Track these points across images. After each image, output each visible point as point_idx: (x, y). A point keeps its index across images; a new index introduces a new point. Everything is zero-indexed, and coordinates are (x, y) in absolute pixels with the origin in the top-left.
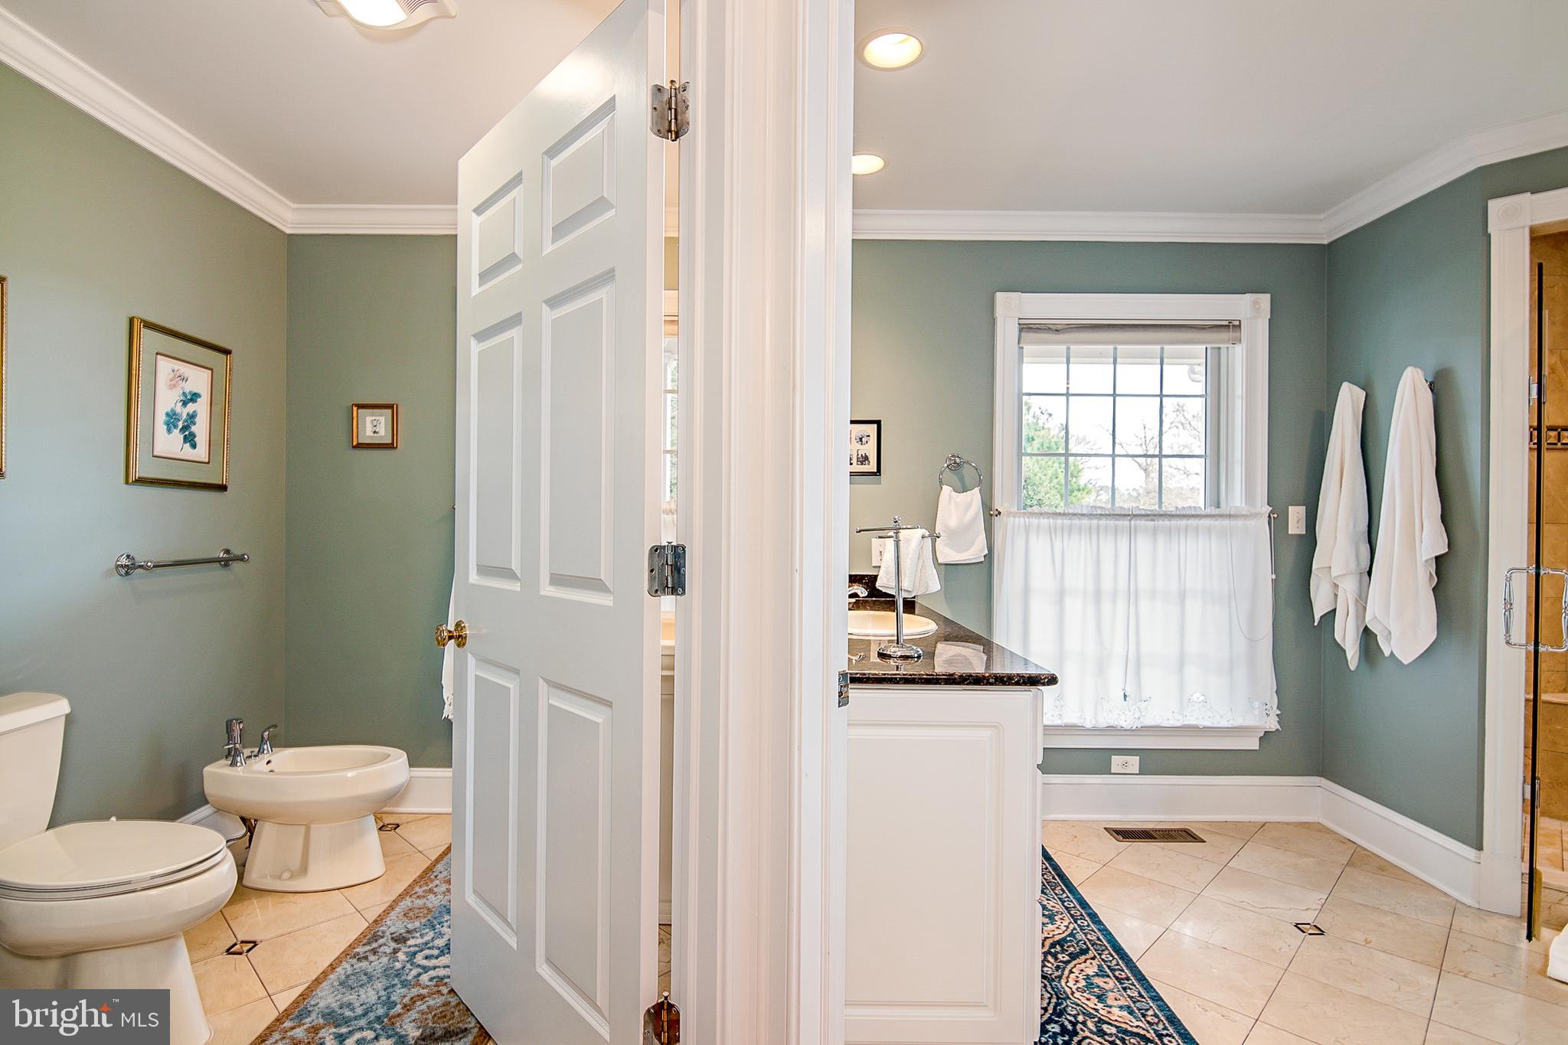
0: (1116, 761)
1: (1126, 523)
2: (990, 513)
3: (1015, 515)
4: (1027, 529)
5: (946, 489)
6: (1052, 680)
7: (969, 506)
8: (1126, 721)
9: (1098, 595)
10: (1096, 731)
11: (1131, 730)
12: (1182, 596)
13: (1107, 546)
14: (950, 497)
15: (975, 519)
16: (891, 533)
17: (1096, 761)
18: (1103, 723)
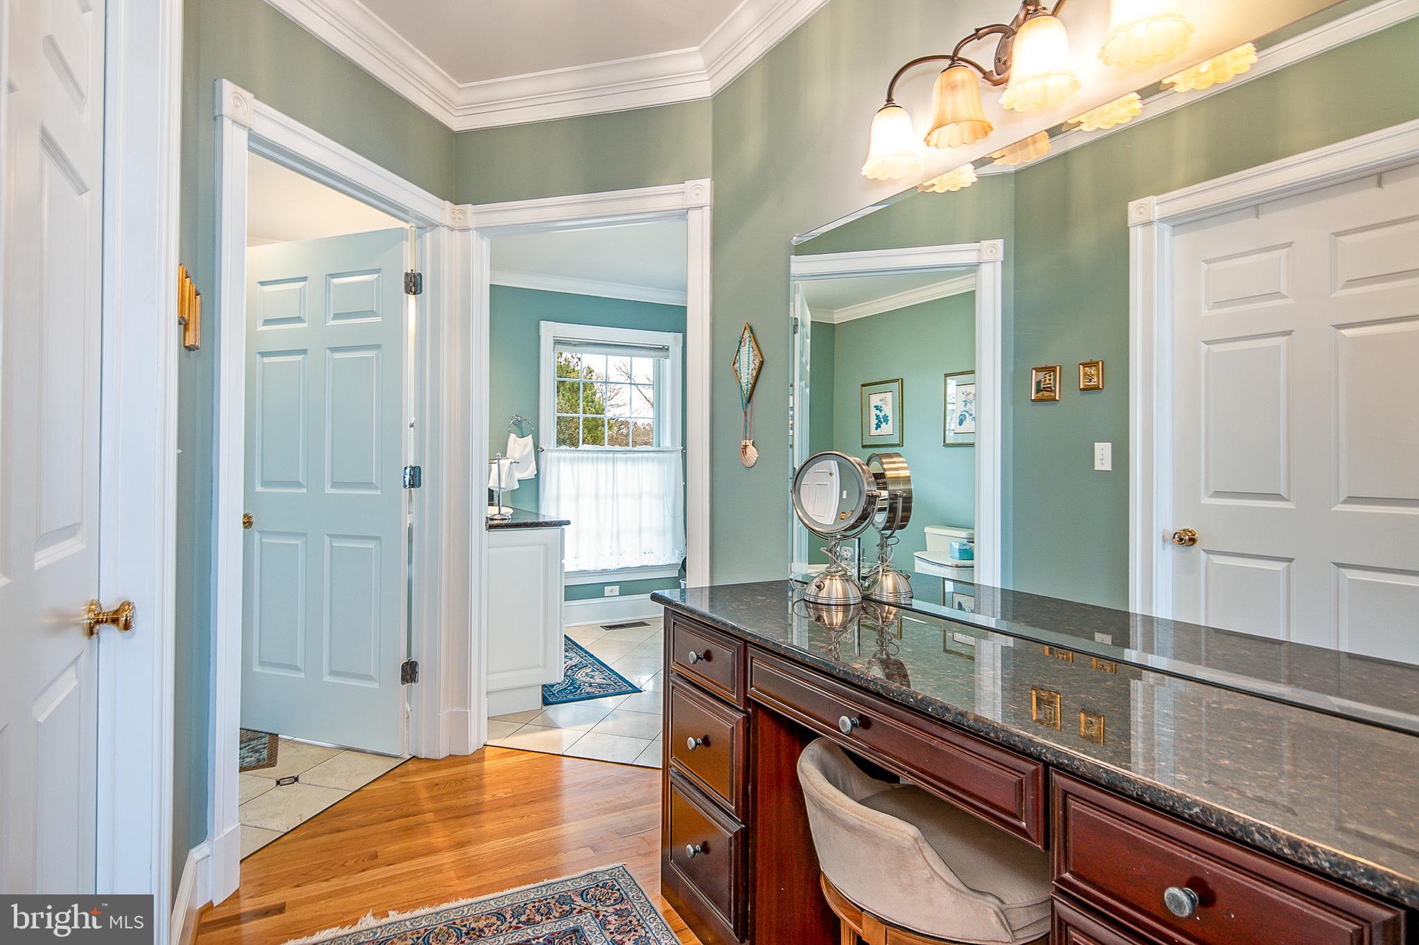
0: (607, 589)
1: (612, 455)
2: (538, 450)
3: (552, 451)
4: (559, 459)
5: (513, 436)
6: (568, 523)
7: (526, 446)
8: (613, 565)
9: (597, 497)
10: (596, 573)
11: (614, 571)
12: (640, 496)
13: (602, 467)
14: (515, 441)
15: (529, 453)
16: (496, 461)
17: (596, 591)
18: (600, 568)
